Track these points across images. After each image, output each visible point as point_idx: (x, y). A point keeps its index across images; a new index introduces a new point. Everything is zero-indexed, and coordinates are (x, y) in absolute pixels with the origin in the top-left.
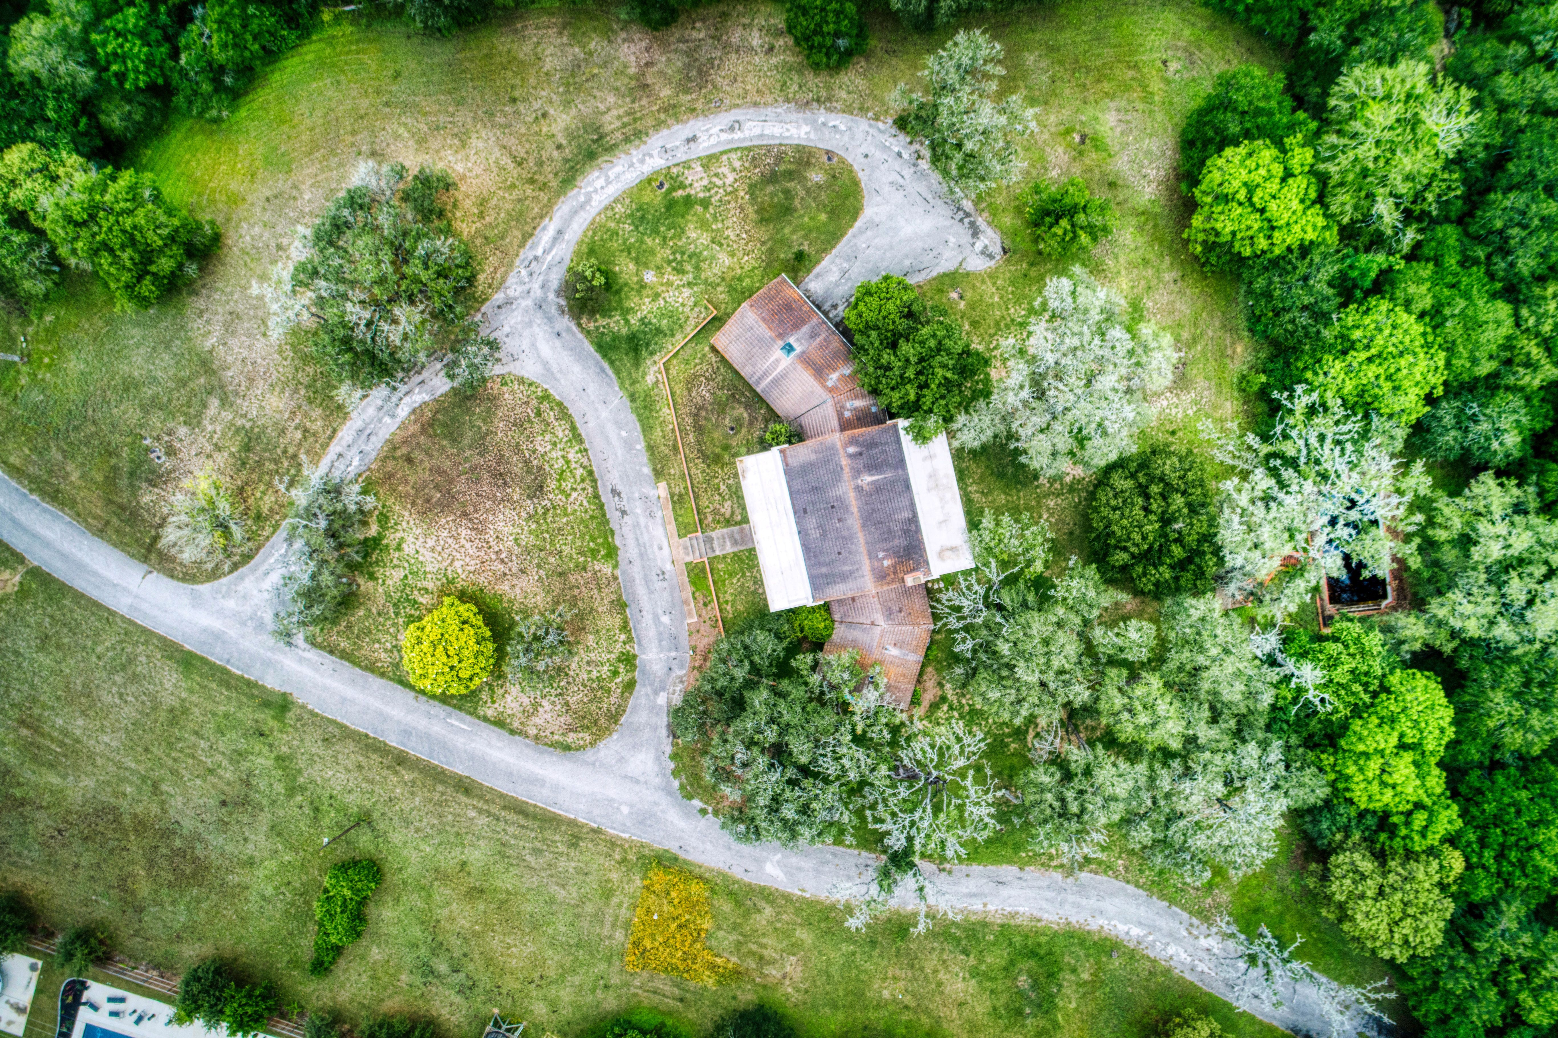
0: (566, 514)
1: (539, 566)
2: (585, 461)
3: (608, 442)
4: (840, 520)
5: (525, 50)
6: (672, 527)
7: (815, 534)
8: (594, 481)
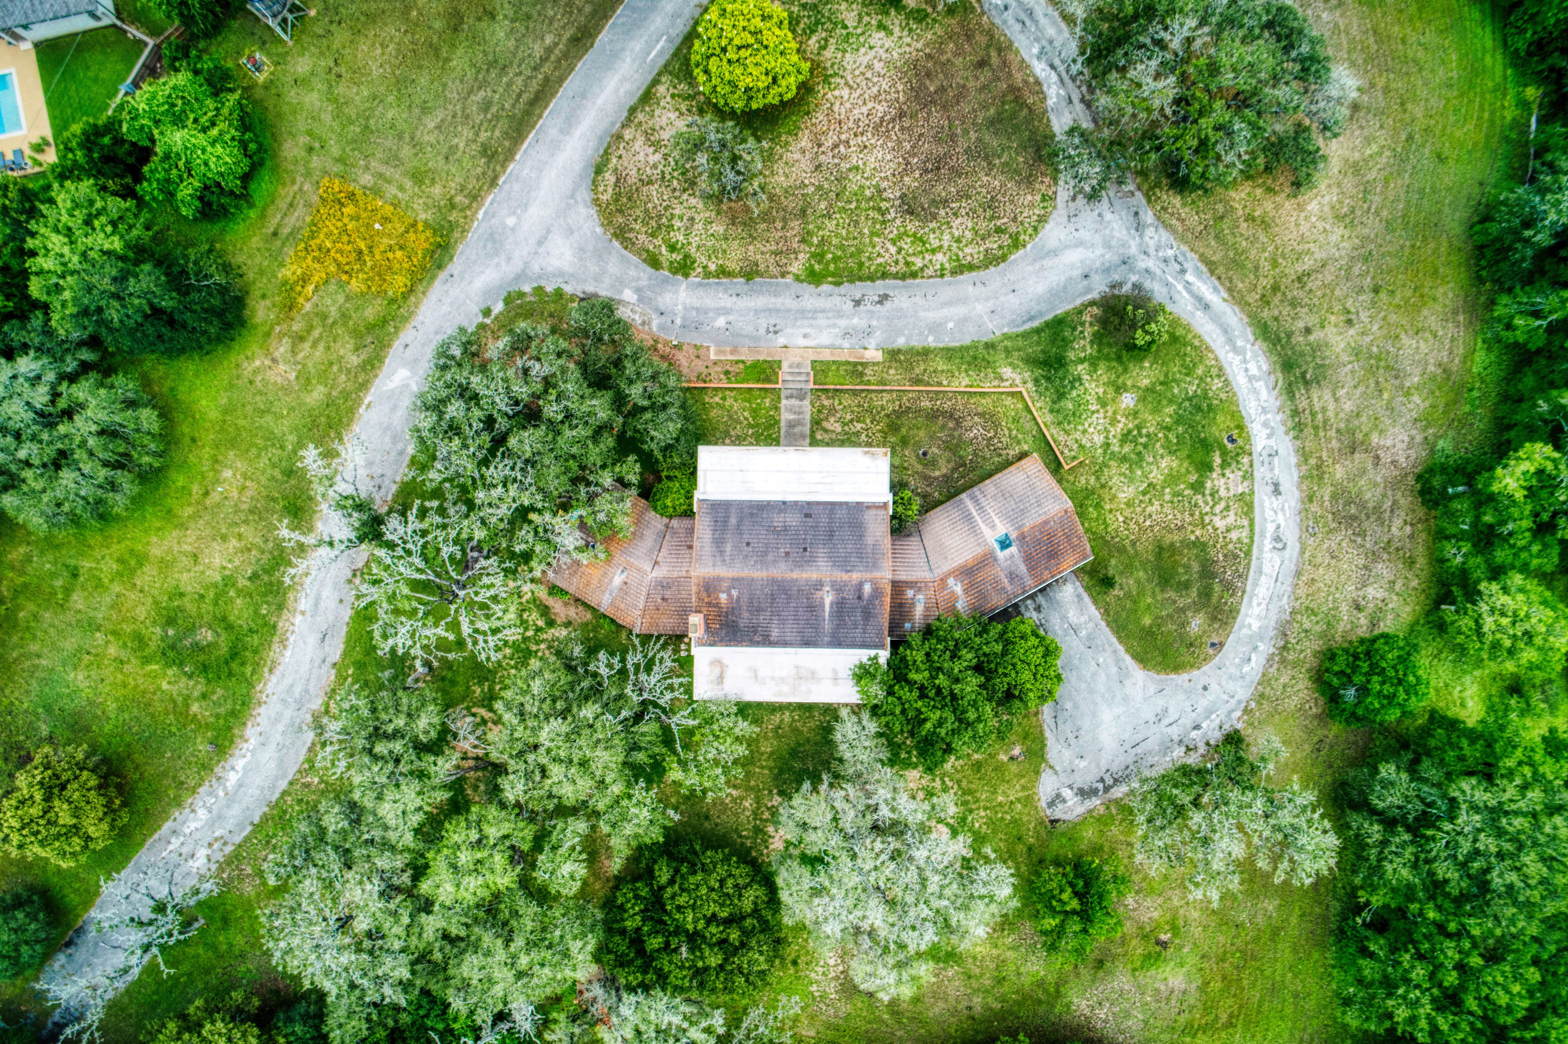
0: (872, 234)
1: (820, 188)
2: (930, 272)
3: (944, 305)
4: (787, 554)
5: (1431, 317)
6: (827, 356)
7: (778, 520)
8: (903, 277)
